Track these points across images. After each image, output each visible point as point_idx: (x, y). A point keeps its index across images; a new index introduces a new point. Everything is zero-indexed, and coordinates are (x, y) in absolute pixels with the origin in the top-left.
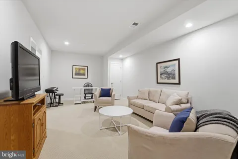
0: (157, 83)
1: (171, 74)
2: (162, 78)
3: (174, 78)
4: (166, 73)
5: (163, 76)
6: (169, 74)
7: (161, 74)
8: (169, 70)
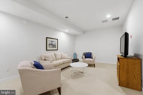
0: (47, 50)
1: (54, 45)
2: (50, 47)
3: (55, 47)
4: (52, 44)
5: (50, 46)
6: (53, 45)
7: (49, 45)
8: (53, 43)
